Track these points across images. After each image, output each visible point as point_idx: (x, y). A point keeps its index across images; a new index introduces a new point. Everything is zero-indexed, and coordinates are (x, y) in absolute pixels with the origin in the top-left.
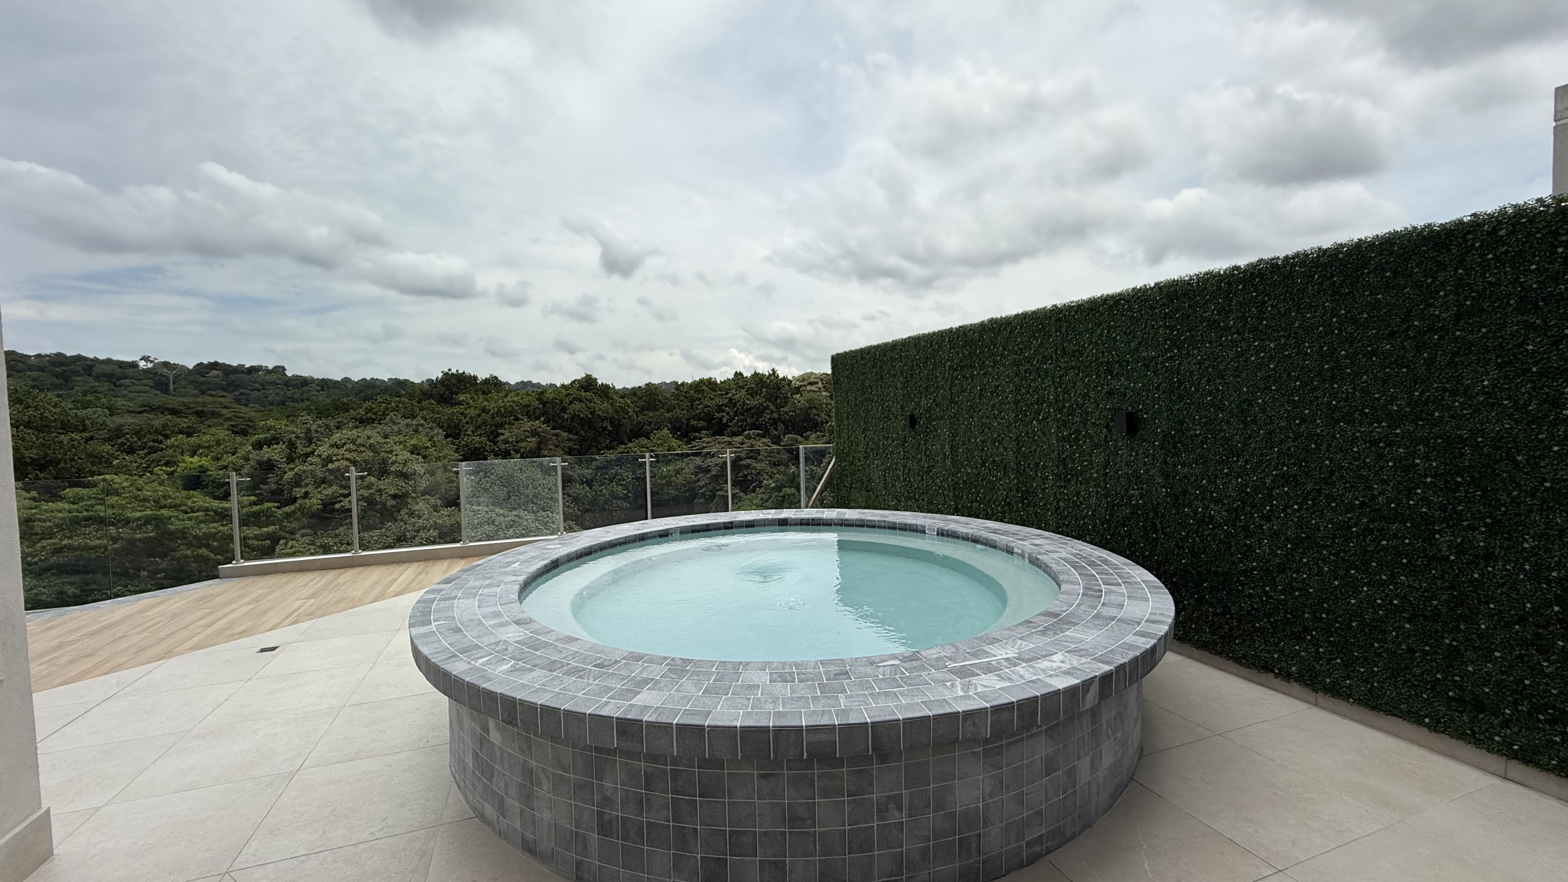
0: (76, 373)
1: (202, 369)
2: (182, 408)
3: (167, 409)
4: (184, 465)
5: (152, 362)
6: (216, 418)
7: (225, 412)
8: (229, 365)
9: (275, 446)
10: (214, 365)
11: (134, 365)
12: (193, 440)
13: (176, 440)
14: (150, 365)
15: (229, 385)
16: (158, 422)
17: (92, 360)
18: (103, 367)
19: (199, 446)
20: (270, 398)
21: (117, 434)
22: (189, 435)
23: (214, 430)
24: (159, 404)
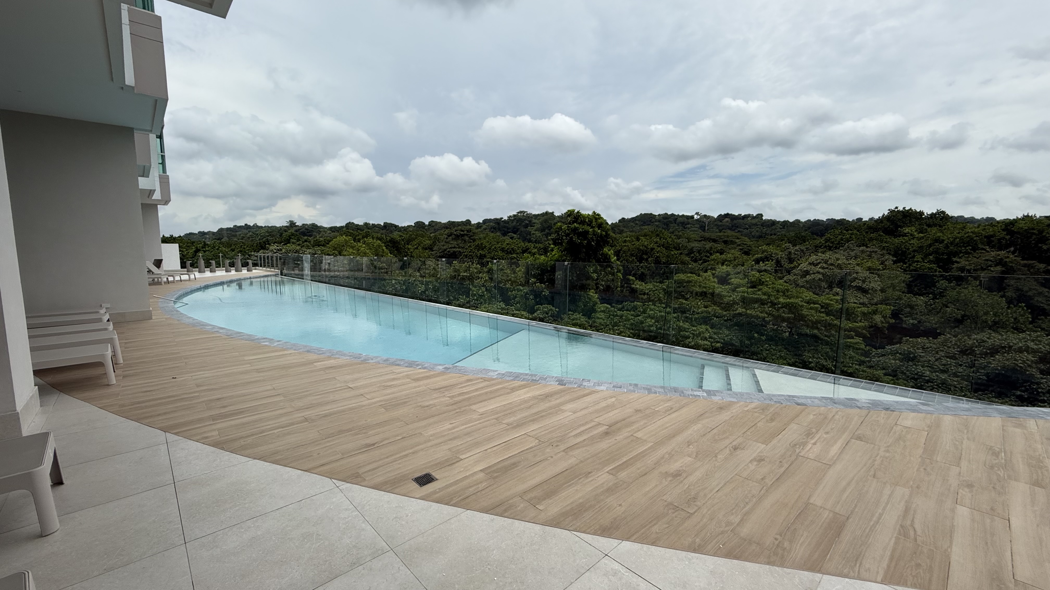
0: (671, 222)
1: (722, 217)
2: (718, 238)
3: (711, 239)
4: (719, 270)
5: (700, 215)
6: (733, 244)
7: (737, 241)
8: (734, 215)
9: (767, 262)
10: (727, 215)
11: (692, 217)
12: (723, 256)
13: (716, 256)
14: (699, 217)
15: (732, 226)
16: (708, 245)
17: (677, 216)
18: (681, 219)
19: (726, 260)
20: (753, 234)
21: (691, 251)
22: (721, 254)
23: (733, 251)
24: (708, 236)
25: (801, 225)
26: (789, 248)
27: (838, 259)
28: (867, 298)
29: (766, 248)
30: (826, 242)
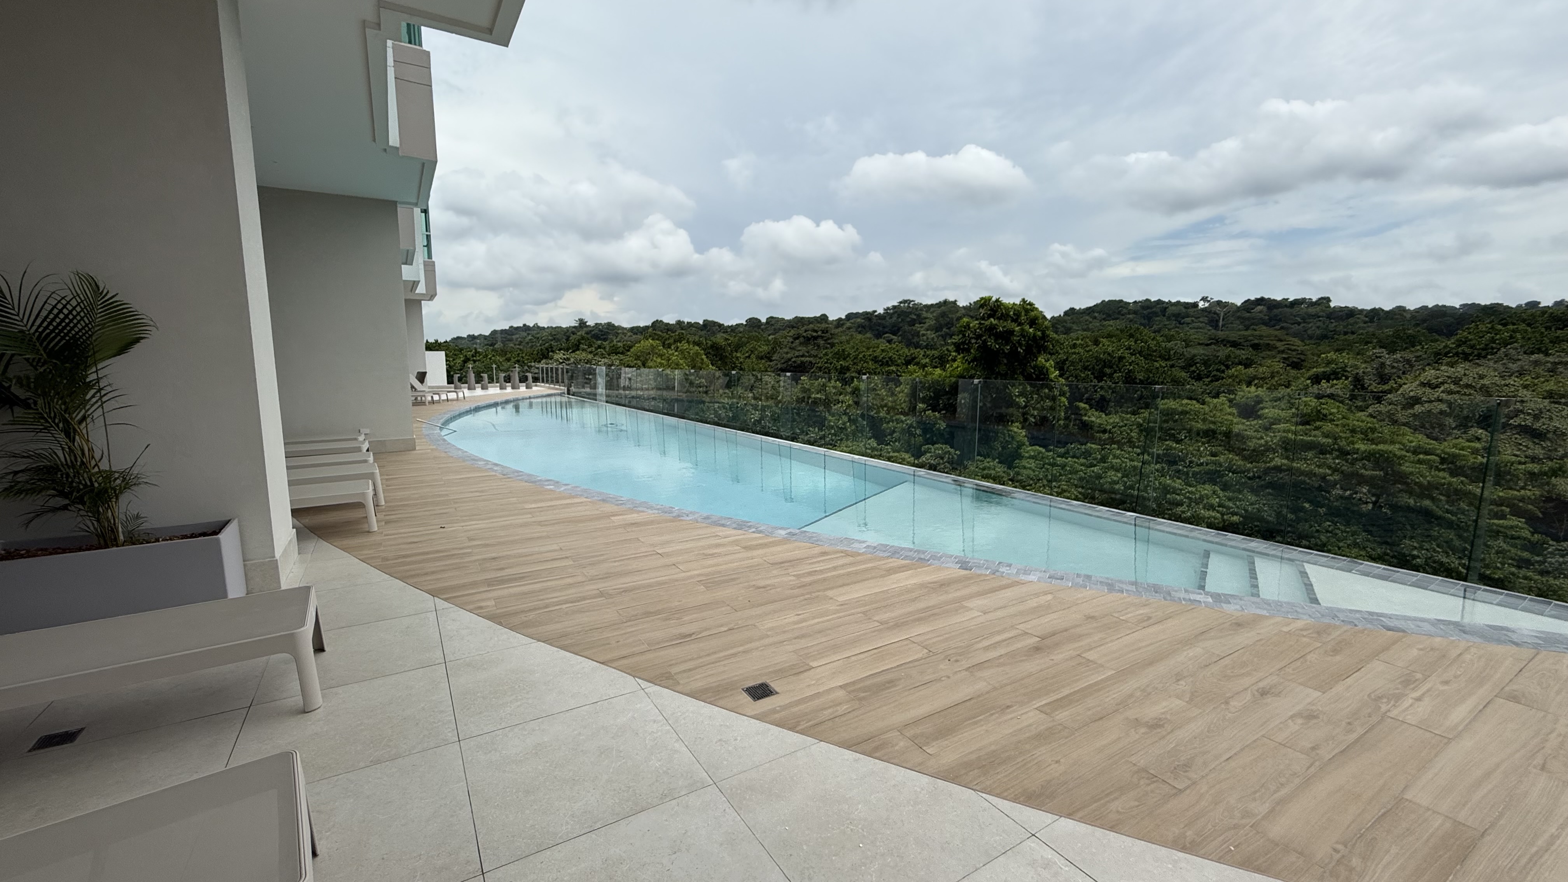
0: (1156, 314)
1: (1249, 305)
2: (1241, 341)
3: (1229, 342)
4: (1242, 393)
5: (1209, 301)
6: (1270, 350)
7: (1278, 344)
8: (1274, 300)
9: (1335, 382)
10: (1261, 301)
11: (1195, 305)
12: (1251, 371)
13: (1236, 371)
14: (1207, 305)
15: (1270, 319)
16: (1224, 352)
17: (1167, 303)
18: (1174, 308)
19: (1255, 377)
20: (1309, 332)
21: (1190, 363)
22: (1247, 366)
23: (1270, 362)
24: (1223, 337)
25: (1408, 316)
26: (1380, 357)
27: (1482, 377)
28: (1543, 448)
29: (1334, 357)
30: (1459, 346)
